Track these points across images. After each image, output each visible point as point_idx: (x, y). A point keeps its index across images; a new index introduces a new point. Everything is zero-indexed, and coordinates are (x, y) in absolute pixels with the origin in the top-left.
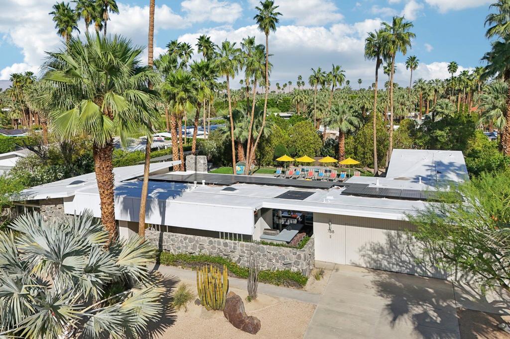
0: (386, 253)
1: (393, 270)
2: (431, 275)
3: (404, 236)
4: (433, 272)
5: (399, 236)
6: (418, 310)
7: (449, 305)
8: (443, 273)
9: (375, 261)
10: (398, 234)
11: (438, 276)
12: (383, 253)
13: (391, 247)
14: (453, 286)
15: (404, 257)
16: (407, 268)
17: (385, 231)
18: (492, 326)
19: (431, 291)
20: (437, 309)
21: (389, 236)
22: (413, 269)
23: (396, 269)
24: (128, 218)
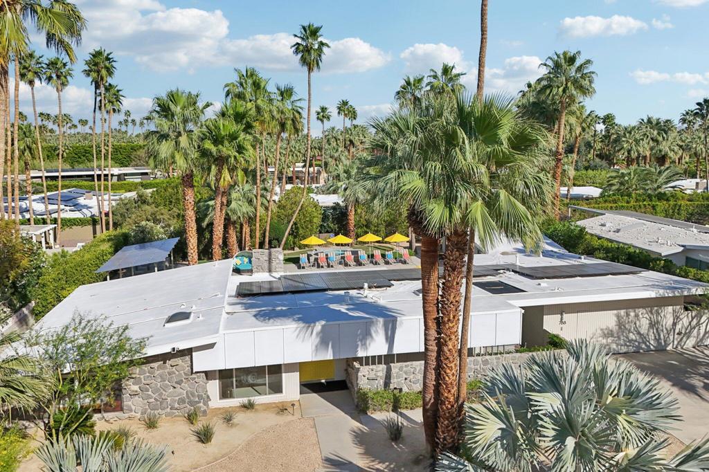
0: (615, 335)
1: (621, 352)
2: (654, 349)
3: (632, 314)
4: (655, 345)
5: (628, 315)
8: (663, 344)
10: (627, 313)
11: (659, 348)
12: (612, 336)
13: (620, 328)
15: (632, 336)
16: (633, 347)
17: (615, 312)
21: (618, 316)
22: (639, 347)
23: (624, 349)
24: (329, 355)
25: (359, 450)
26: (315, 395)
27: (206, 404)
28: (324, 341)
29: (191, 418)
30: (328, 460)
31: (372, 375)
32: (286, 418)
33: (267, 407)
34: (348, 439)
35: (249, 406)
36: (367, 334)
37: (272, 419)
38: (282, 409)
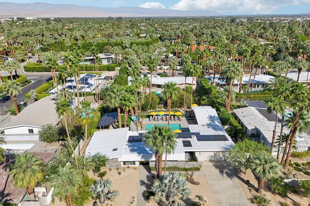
0: (214, 157)
1: (215, 161)
4: (224, 160)
6: (225, 171)
7: (230, 168)
8: (226, 160)
9: (211, 159)
14: (229, 162)
18: (239, 172)
19: (225, 165)
20: (229, 170)
22: (219, 160)
24: (144, 160)
25: (147, 179)
26: (142, 166)
27: (120, 166)
28: (143, 157)
29: (118, 169)
30: (141, 181)
31: (152, 164)
32: (135, 171)
33: (132, 168)
34: (145, 177)
35: (128, 167)
36: (151, 157)
37: (132, 170)
38: (135, 168)
